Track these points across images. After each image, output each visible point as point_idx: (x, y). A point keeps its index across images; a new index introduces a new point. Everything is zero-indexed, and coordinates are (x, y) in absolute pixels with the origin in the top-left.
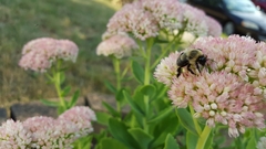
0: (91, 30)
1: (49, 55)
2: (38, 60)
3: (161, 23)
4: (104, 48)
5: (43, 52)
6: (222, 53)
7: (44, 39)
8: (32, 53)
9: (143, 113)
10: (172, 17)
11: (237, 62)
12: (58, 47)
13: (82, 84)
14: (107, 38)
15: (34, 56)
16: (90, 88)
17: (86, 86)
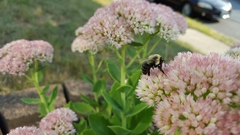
0: (62, 17)
1: (25, 58)
2: (15, 64)
3: (135, 30)
4: (79, 45)
5: (19, 56)
6: (205, 78)
7: (19, 41)
8: (8, 57)
9: (121, 108)
10: (146, 23)
11: (221, 88)
12: (34, 49)
13: (58, 70)
14: (80, 34)
15: (11, 60)
16: (66, 73)
17: (62, 72)
